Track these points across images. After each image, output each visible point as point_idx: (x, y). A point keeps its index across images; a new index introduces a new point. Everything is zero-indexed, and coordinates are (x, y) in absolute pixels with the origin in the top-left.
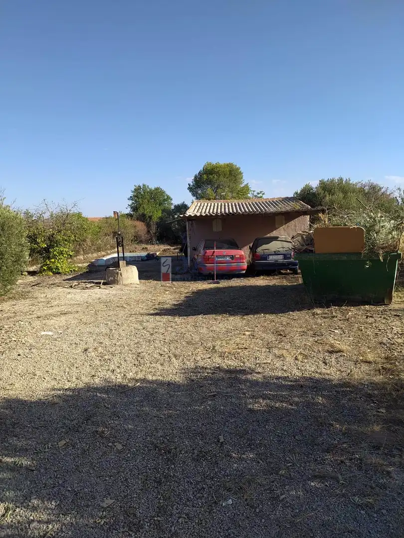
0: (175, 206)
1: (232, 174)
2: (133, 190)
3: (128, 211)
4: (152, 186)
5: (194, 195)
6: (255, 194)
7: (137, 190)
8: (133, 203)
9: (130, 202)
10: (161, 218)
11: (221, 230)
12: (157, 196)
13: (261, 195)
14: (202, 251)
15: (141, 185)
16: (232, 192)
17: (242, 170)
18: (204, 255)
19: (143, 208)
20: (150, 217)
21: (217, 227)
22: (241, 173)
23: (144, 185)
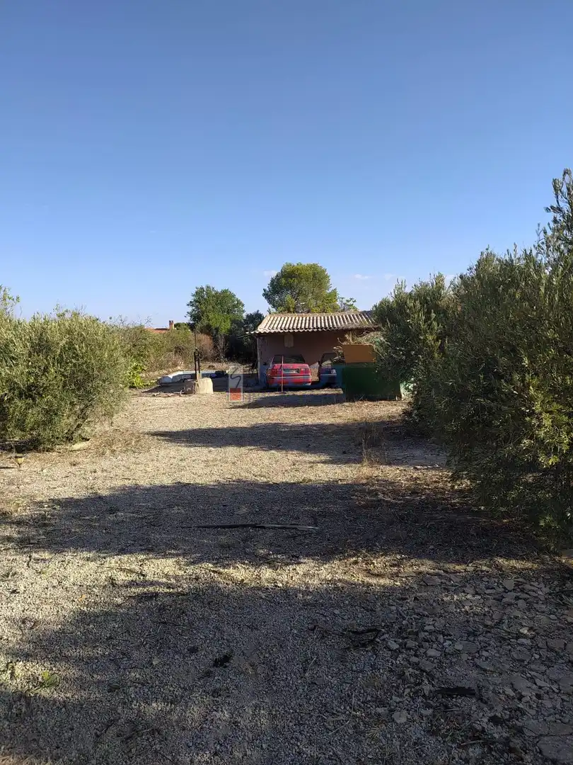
0: (247, 316)
1: (317, 277)
2: (194, 293)
3: (188, 320)
4: (219, 288)
5: (270, 302)
6: (344, 301)
7: (199, 293)
8: (193, 310)
9: (190, 309)
10: (230, 331)
11: (292, 345)
12: (224, 301)
13: (351, 303)
14: (271, 365)
15: (204, 287)
16: (316, 298)
17: (328, 272)
18: (273, 369)
19: (208, 316)
20: (217, 329)
21: (289, 344)
22: (327, 277)
23: (208, 287)
